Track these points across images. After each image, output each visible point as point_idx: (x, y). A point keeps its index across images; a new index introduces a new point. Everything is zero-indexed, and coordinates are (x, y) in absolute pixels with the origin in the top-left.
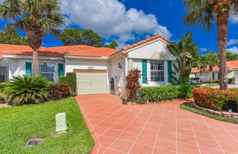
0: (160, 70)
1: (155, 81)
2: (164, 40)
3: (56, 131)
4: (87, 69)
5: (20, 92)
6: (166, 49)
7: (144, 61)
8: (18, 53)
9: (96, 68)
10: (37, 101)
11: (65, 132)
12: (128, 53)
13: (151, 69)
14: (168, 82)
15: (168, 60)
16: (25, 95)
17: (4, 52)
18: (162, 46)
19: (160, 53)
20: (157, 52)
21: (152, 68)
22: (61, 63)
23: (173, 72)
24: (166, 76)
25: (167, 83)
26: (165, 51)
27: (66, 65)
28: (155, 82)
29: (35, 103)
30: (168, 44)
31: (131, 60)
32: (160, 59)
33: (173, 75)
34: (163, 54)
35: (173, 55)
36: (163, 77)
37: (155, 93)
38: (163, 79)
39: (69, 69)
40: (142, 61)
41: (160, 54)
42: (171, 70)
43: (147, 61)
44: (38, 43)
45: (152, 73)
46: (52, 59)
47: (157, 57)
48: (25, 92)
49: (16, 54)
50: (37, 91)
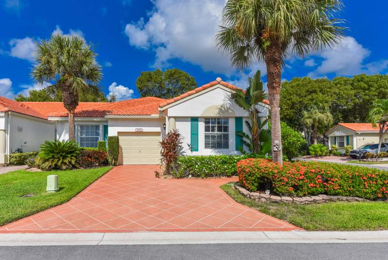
0: (221, 131)
1: (212, 147)
2: (227, 87)
3: (47, 190)
4: (134, 131)
5: (49, 157)
6: (230, 101)
7: (194, 119)
8: (63, 115)
9: (146, 129)
10: (64, 167)
11: (54, 192)
12: (167, 110)
13: (206, 131)
14: (236, 150)
15: (235, 116)
16: (53, 161)
17: (50, 114)
18: (224, 96)
19: (220, 107)
20: (214, 106)
21: (207, 129)
22: (105, 124)
23: (244, 134)
24: (232, 140)
25: (233, 151)
26: (228, 103)
27: (110, 126)
28: (212, 150)
29: (62, 170)
30: (234, 92)
31: (172, 120)
32: (218, 115)
33: (245, 139)
34: (224, 108)
35: (243, 108)
36: (228, 142)
37: (197, 164)
38: (226, 146)
39: (113, 131)
40: (190, 119)
41: (220, 109)
42: (241, 132)
43: (199, 119)
44: (73, 104)
45: (207, 137)
46: (95, 120)
47: (214, 113)
48: (53, 157)
49: (60, 116)
50: (64, 157)
